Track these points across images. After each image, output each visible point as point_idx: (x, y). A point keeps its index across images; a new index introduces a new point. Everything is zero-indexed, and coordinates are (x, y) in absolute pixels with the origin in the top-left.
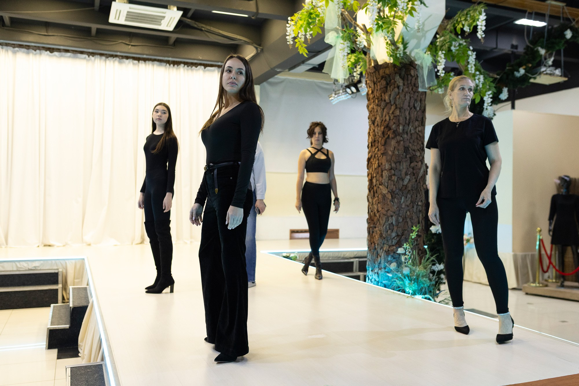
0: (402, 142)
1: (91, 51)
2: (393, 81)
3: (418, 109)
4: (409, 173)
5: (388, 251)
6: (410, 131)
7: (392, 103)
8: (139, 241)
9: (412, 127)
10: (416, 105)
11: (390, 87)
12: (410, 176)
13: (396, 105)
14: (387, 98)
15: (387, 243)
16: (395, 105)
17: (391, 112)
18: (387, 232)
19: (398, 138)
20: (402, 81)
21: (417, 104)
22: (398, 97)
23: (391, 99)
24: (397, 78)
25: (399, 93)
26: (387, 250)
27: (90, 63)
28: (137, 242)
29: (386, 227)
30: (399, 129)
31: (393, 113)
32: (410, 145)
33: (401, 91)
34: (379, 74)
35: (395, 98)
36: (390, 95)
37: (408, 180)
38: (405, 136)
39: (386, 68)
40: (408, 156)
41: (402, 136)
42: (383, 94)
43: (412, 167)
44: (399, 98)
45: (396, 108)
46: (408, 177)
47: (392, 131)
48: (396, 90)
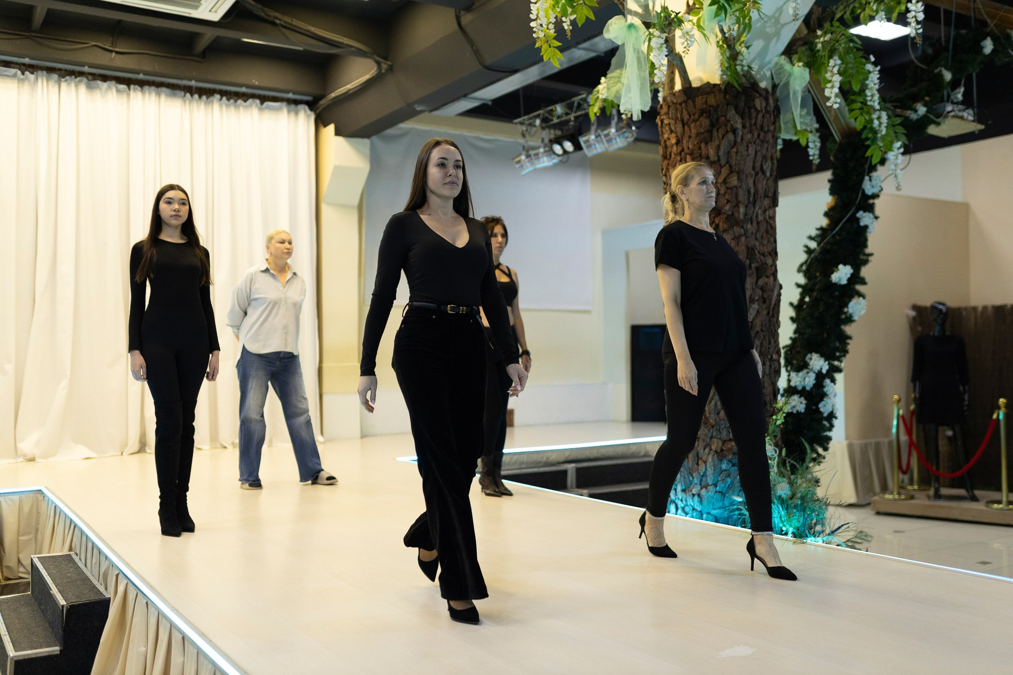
0: (743, 239)
1: (27, 61)
2: (723, 119)
3: (768, 174)
4: (756, 298)
5: (722, 450)
6: (757, 217)
7: (723, 162)
8: (136, 447)
9: (759, 209)
10: (765, 167)
11: (718, 132)
12: (759, 304)
13: (731, 166)
14: (712, 152)
15: (719, 436)
16: (728, 165)
17: (720, 180)
18: (718, 414)
19: (737, 230)
20: (741, 120)
21: (767, 164)
22: (735, 150)
23: (721, 154)
24: (732, 113)
25: (735, 142)
26: (719, 451)
27: (26, 87)
28: (132, 451)
29: (716, 404)
30: (739, 212)
31: (725, 181)
32: (757, 244)
33: (739, 140)
34: (695, 106)
35: (729, 153)
36: (719, 146)
37: (755, 312)
38: (749, 226)
39: (708, 93)
40: (753, 265)
41: (742, 227)
42: (703, 145)
43: (760, 287)
44: (737, 153)
45: (731, 172)
46: (756, 306)
47: (725, 216)
48: (731, 136)
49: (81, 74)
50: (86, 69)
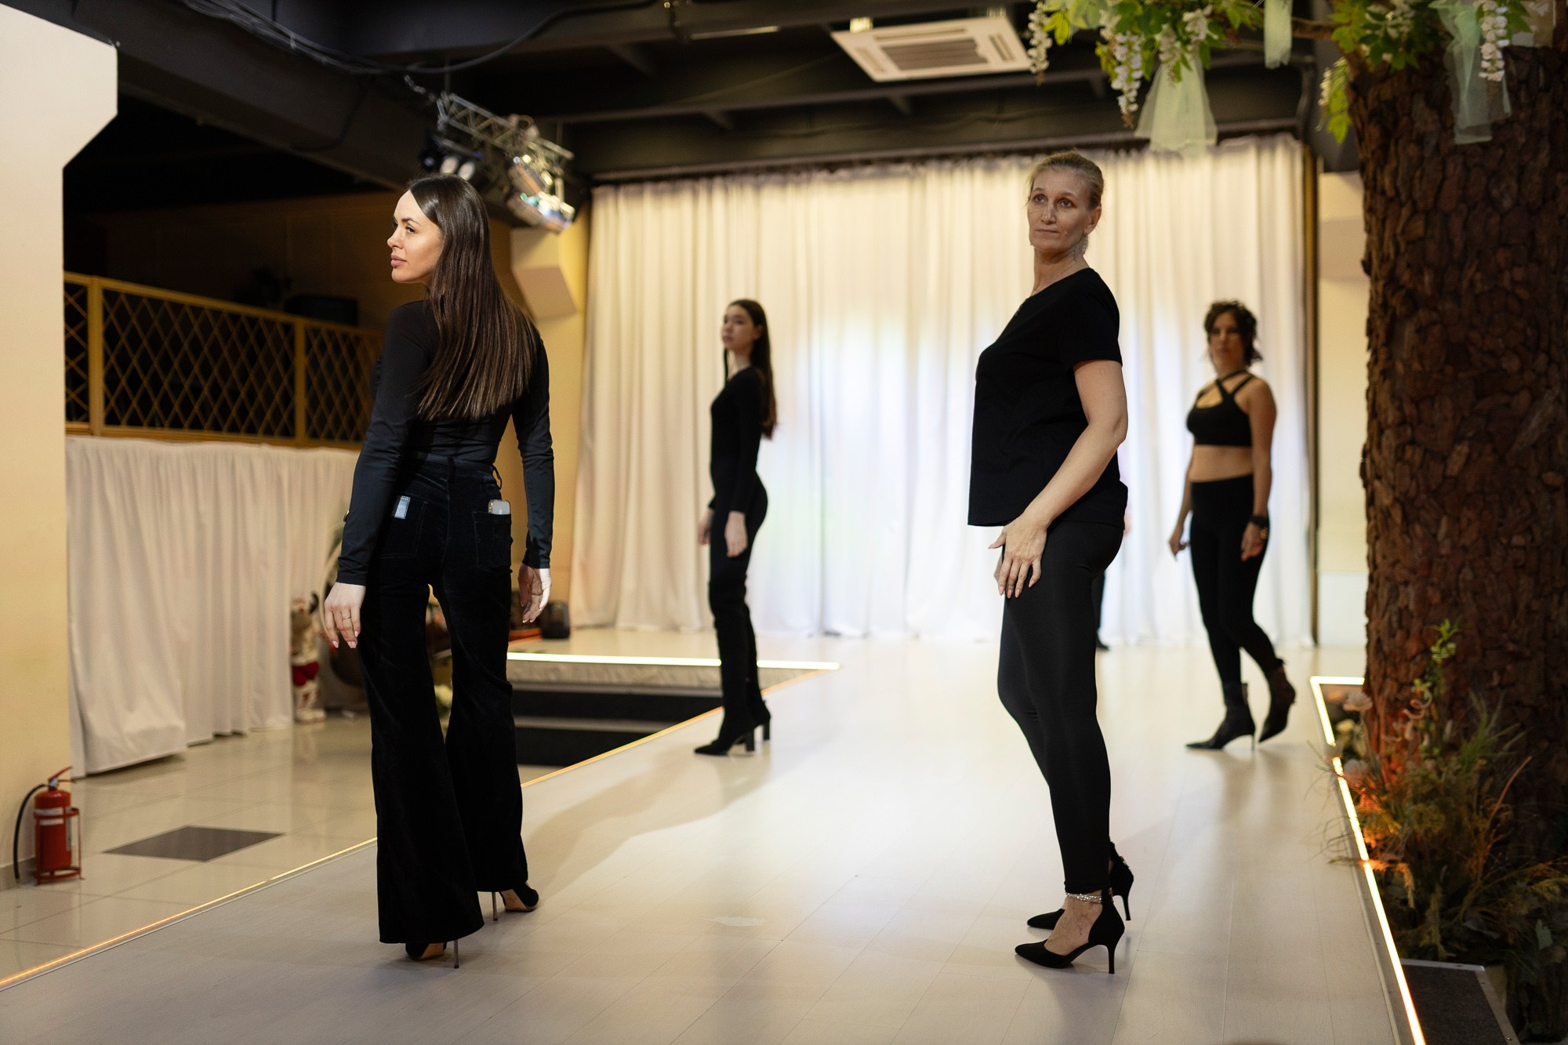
0: (1436, 330)
1: (918, 152)
2: (1404, 120)
3: (1507, 203)
4: (1470, 434)
5: (1396, 700)
6: (1472, 284)
7: (1403, 197)
9: (1478, 270)
10: (1495, 192)
11: (1396, 144)
12: (1470, 447)
13: (1414, 203)
14: (1387, 182)
15: (1394, 676)
16: (1410, 203)
17: (1399, 230)
18: (1394, 636)
19: (1423, 315)
20: (1436, 117)
21: (1503, 186)
22: (1418, 173)
23: (1399, 184)
24: (1419, 106)
25: (1422, 159)
26: (1392, 699)
27: (917, 185)
29: (1390, 618)
30: (1422, 282)
31: (1403, 232)
32: (1475, 336)
33: (1427, 153)
34: (1366, 106)
35: (1412, 179)
36: (1397, 169)
37: (1462, 460)
38: (1448, 305)
39: (1383, 80)
40: (1461, 375)
41: (1435, 309)
42: (1379, 171)
44: (1421, 178)
45: (1414, 212)
46: (1463, 449)
47: (1403, 292)
48: (1413, 150)
49: (980, 154)
50: (985, 147)
